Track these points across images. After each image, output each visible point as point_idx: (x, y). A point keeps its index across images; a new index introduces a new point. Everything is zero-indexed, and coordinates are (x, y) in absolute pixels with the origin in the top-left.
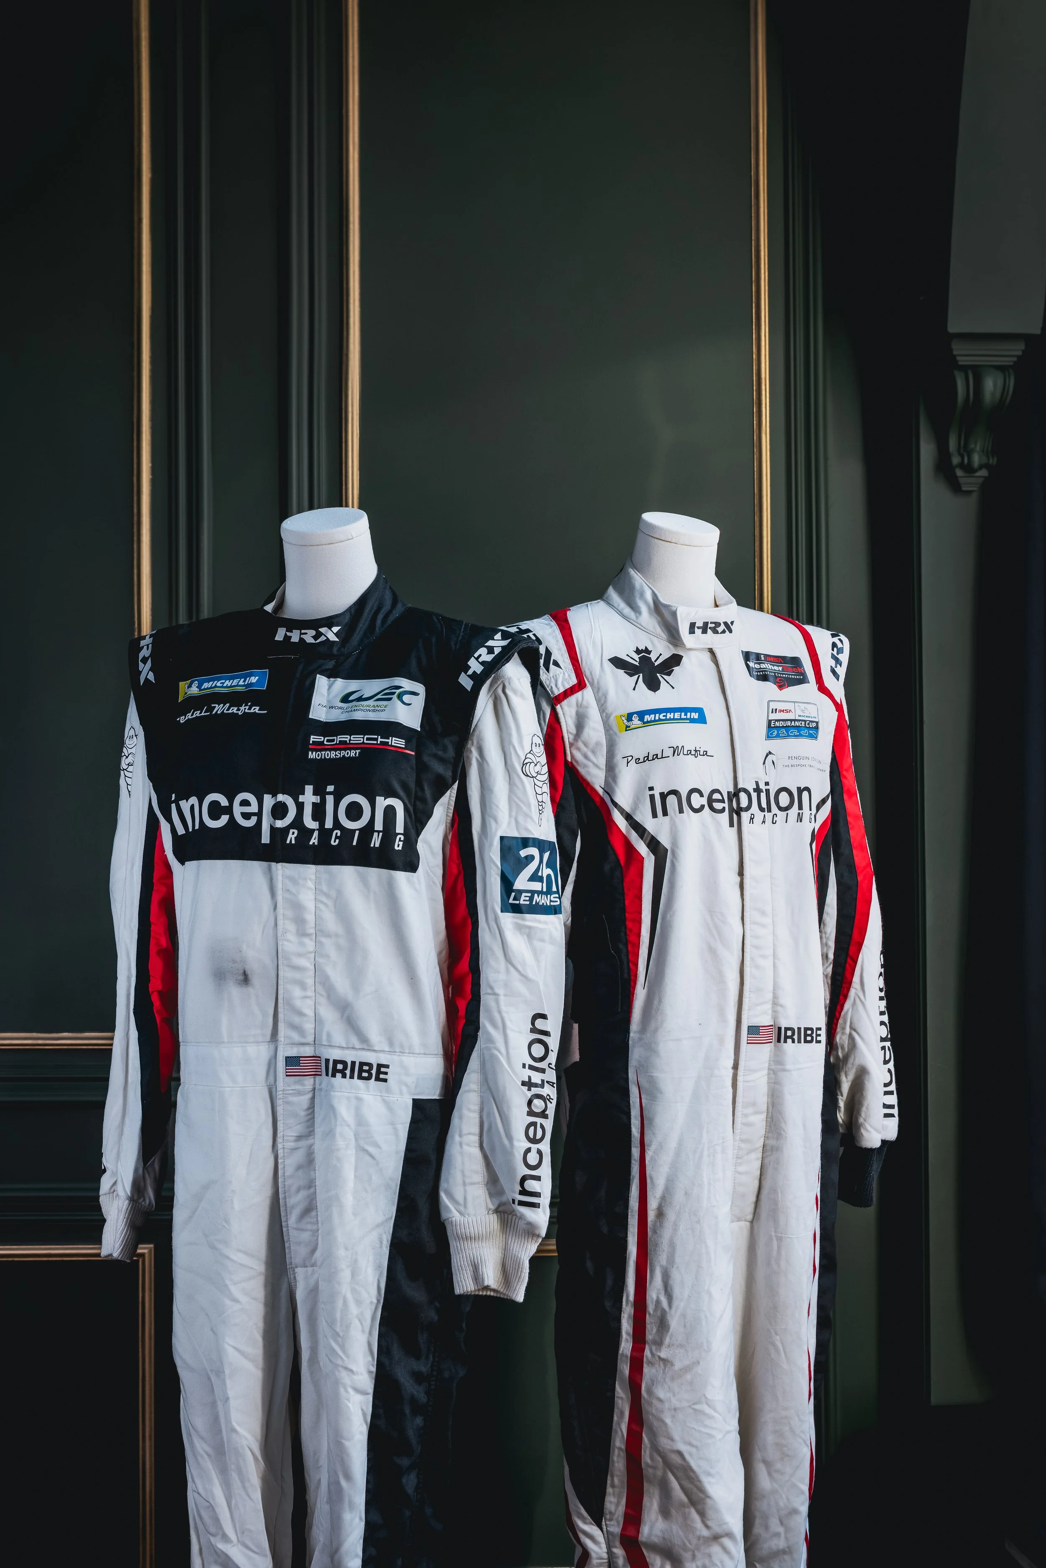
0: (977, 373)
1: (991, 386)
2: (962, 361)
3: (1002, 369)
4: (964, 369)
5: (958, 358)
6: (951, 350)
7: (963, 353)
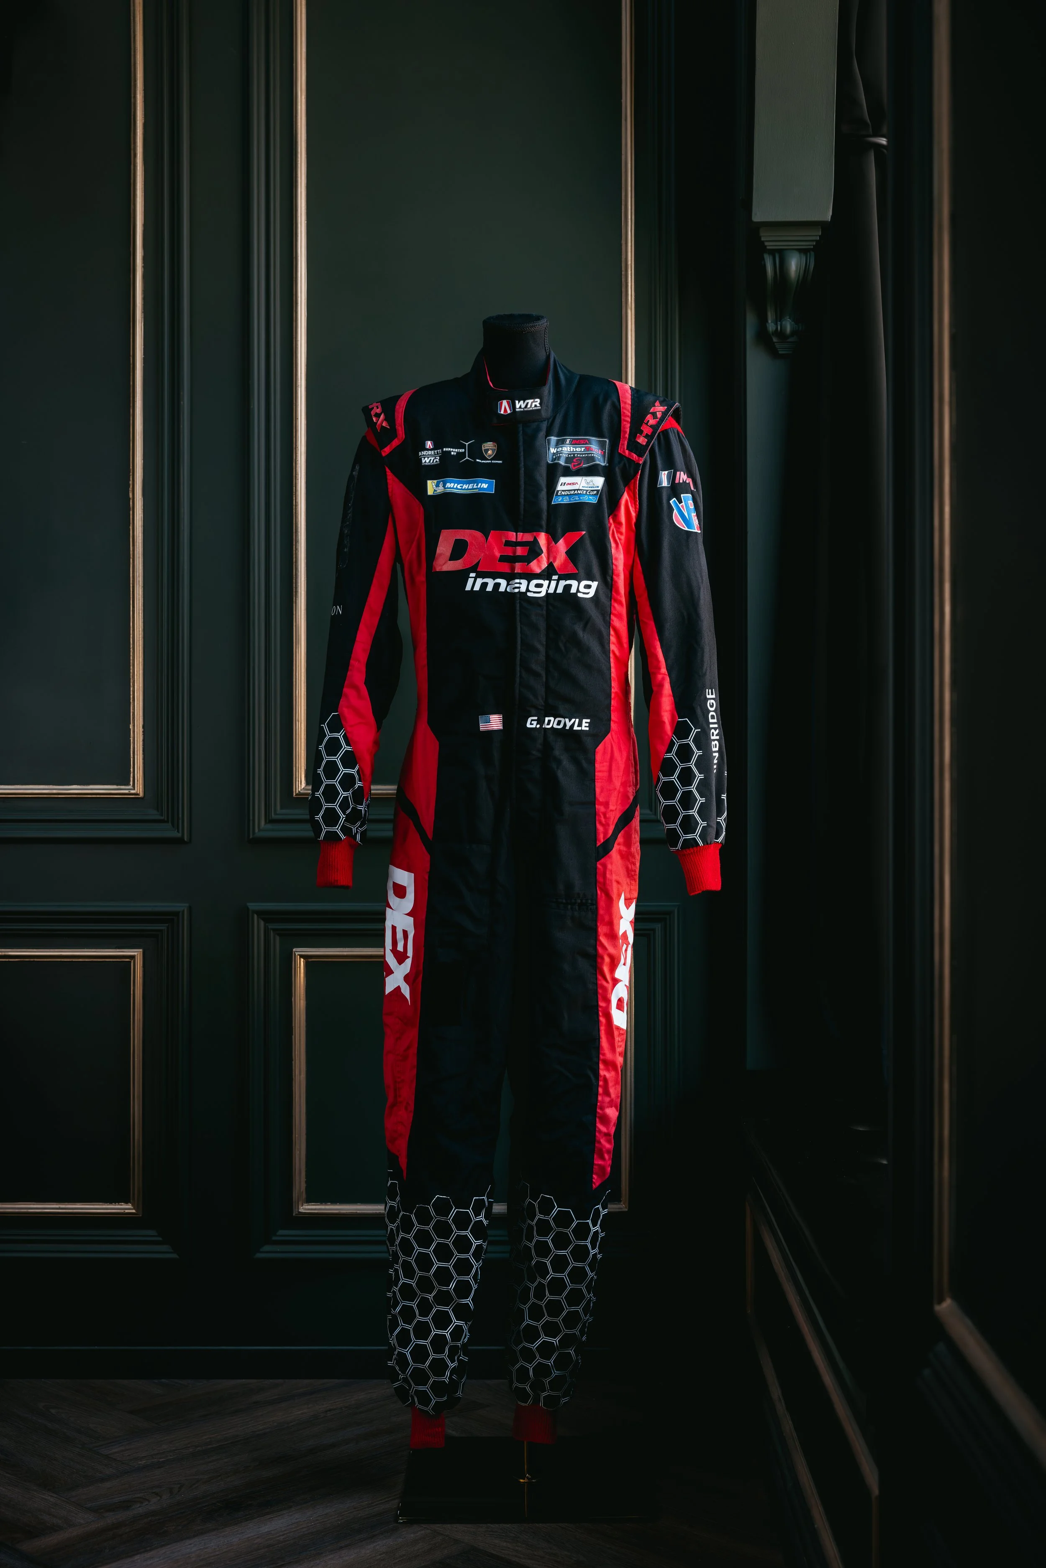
0: (781, 255)
1: (794, 265)
2: (769, 245)
3: (802, 251)
4: (772, 252)
5: (766, 244)
6: (760, 238)
7: (769, 239)
